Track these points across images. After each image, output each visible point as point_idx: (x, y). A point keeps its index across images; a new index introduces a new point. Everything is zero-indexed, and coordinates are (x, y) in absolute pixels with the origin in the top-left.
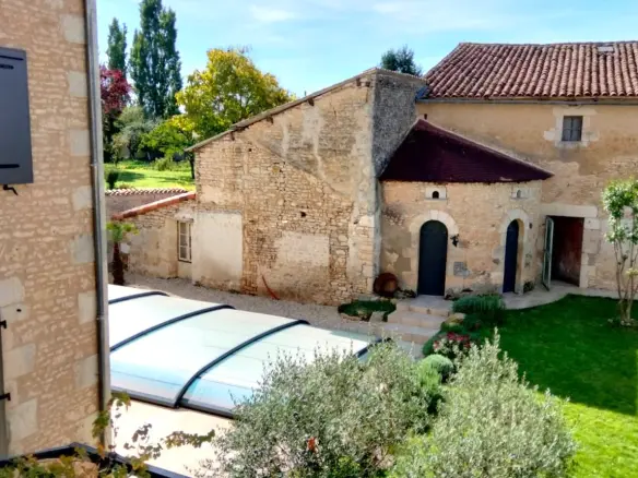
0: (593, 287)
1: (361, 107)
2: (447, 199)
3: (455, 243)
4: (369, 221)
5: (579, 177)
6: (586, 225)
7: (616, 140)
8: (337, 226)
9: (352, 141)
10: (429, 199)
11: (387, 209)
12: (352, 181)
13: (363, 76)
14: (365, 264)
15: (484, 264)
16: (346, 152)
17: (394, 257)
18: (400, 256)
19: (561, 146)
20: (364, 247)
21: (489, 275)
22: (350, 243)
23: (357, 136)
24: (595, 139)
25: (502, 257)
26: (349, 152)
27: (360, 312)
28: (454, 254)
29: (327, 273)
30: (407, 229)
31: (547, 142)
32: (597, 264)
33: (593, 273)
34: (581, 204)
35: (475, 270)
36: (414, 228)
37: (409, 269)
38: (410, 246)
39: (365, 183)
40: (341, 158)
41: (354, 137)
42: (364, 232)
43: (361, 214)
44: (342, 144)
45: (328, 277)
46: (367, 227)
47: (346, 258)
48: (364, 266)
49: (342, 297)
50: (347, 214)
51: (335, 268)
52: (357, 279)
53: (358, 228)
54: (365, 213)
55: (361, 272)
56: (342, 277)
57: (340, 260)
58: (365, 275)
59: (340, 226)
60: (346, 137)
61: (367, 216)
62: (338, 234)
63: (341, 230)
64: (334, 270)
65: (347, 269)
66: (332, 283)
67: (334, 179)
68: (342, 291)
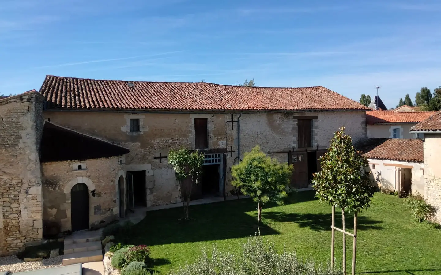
0: (153, 206)
1: (24, 114)
2: (87, 169)
3: (94, 195)
4: (38, 190)
5: (141, 150)
6: (147, 174)
7: (156, 130)
8: (9, 197)
9: (19, 137)
10: (76, 170)
11: (47, 180)
12: (20, 164)
13: (25, 94)
14: (36, 220)
15: (109, 204)
16: (14, 145)
17: (54, 211)
18: (59, 209)
19: (130, 134)
20: (34, 209)
21: (112, 210)
22: (22, 208)
23: (23, 133)
24: (147, 130)
25: (117, 198)
26: (17, 145)
27: (40, 254)
28: (94, 202)
29: (3, 233)
30: (62, 191)
31: (123, 132)
32: (153, 193)
33: (153, 198)
34: (143, 163)
35: (105, 209)
36: (67, 190)
37: (66, 217)
38: (65, 202)
39: (31, 164)
40: (9, 149)
41: (20, 135)
42: (33, 198)
43: (30, 187)
44: (10, 140)
45: (3, 236)
46: (35, 194)
47: (19, 219)
48: (35, 222)
49: (17, 247)
50: (18, 188)
51: (9, 228)
52: (30, 232)
53: (28, 196)
54: (33, 185)
55: (33, 226)
56: (16, 233)
57: (14, 221)
58: (36, 228)
59: (12, 198)
60: (13, 135)
61: (36, 187)
62: (10, 203)
63: (13, 200)
64: (9, 230)
65: (21, 227)
66: (7, 239)
67: (5, 165)
68: (17, 244)
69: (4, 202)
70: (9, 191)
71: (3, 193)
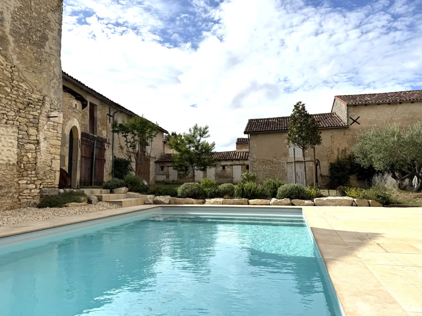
1: (53, 10)
8: (26, 118)
9: (46, 37)
14: (54, 158)
16: (40, 45)
20: (53, 142)
22: (41, 137)
23: (49, 35)
26: (43, 47)
29: (15, 170)
36: (67, 130)
39: (55, 81)
40: (35, 48)
41: (47, 35)
42: (53, 127)
43: (52, 110)
44: (37, 36)
45: (16, 176)
46: (56, 123)
47: (36, 152)
48: (53, 161)
49: (32, 196)
50: (39, 107)
51: (22, 165)
52: (47, 174)
53: (49, 123)
54: (55, 110)
55: (50, 166)
56: (31, 174)
57: (30, 155)
58: (54, 170)
59: (30, 119)
60: (40, 31)
61: (58, 112)
62: (27, 126)
63: (31, 122)
64: (22, 167)
65: (38, 164)
66: (20, 182)
67: (27, 68)
68: (31, 190)
69: (20, 122)
70: (27, 109)
71: (20, 109)
